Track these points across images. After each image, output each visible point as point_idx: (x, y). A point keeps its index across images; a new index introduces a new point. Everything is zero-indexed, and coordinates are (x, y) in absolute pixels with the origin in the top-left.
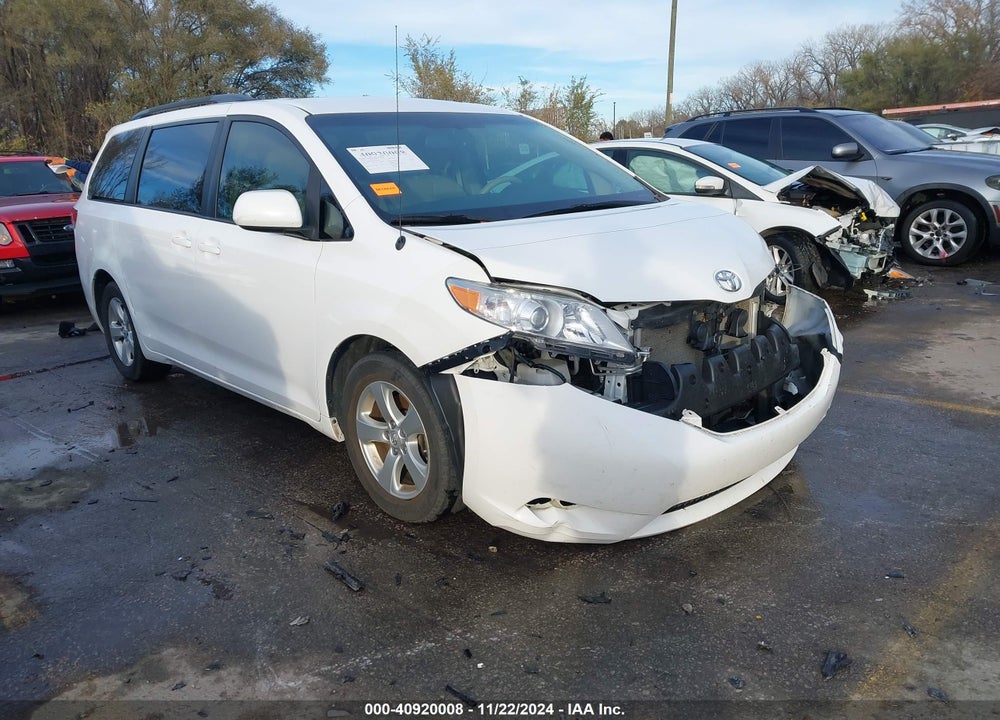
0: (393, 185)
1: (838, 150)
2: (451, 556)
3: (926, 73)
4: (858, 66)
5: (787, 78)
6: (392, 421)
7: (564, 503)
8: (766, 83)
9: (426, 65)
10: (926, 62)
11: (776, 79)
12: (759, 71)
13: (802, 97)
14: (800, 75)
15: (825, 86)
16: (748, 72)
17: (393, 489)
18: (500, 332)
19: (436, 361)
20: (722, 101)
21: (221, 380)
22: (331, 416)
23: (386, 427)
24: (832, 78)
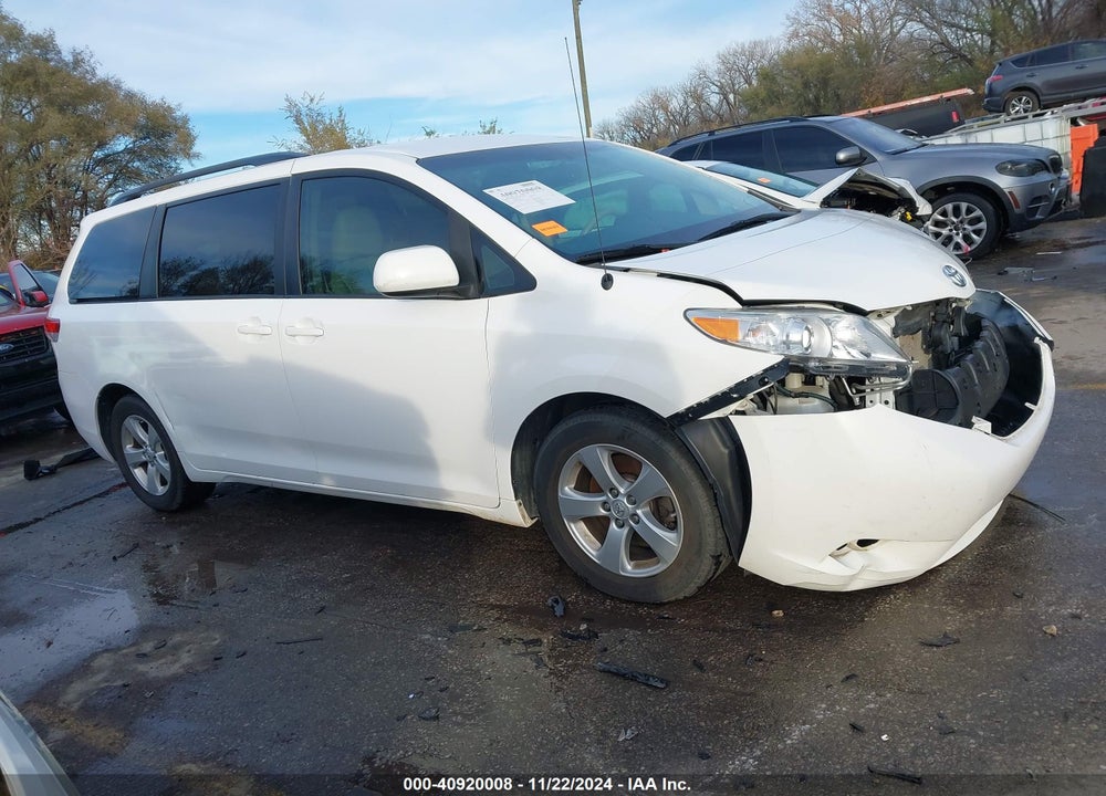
0: (552, 223)
1: (841, 156)
2: (732, 631)
3: (825, 83)
4: (754, 82)
5: (685, 102)
6: (612, 489)
7: (863, 543)
8: (665, 109)
9: (313, 126)
10: (822, 71)
11: (675, 104)
12: (656, 98)
13: (704, 120)
14: (698, 98)
15: (725, 106)
16: (645, 101)
17: (624, 569)
18: (774, 359)
19: (692, 407)
20: (623, 133)
21: (327, 485)
22: (516, 498)
23: (604, 498)
24: (731, 97)
